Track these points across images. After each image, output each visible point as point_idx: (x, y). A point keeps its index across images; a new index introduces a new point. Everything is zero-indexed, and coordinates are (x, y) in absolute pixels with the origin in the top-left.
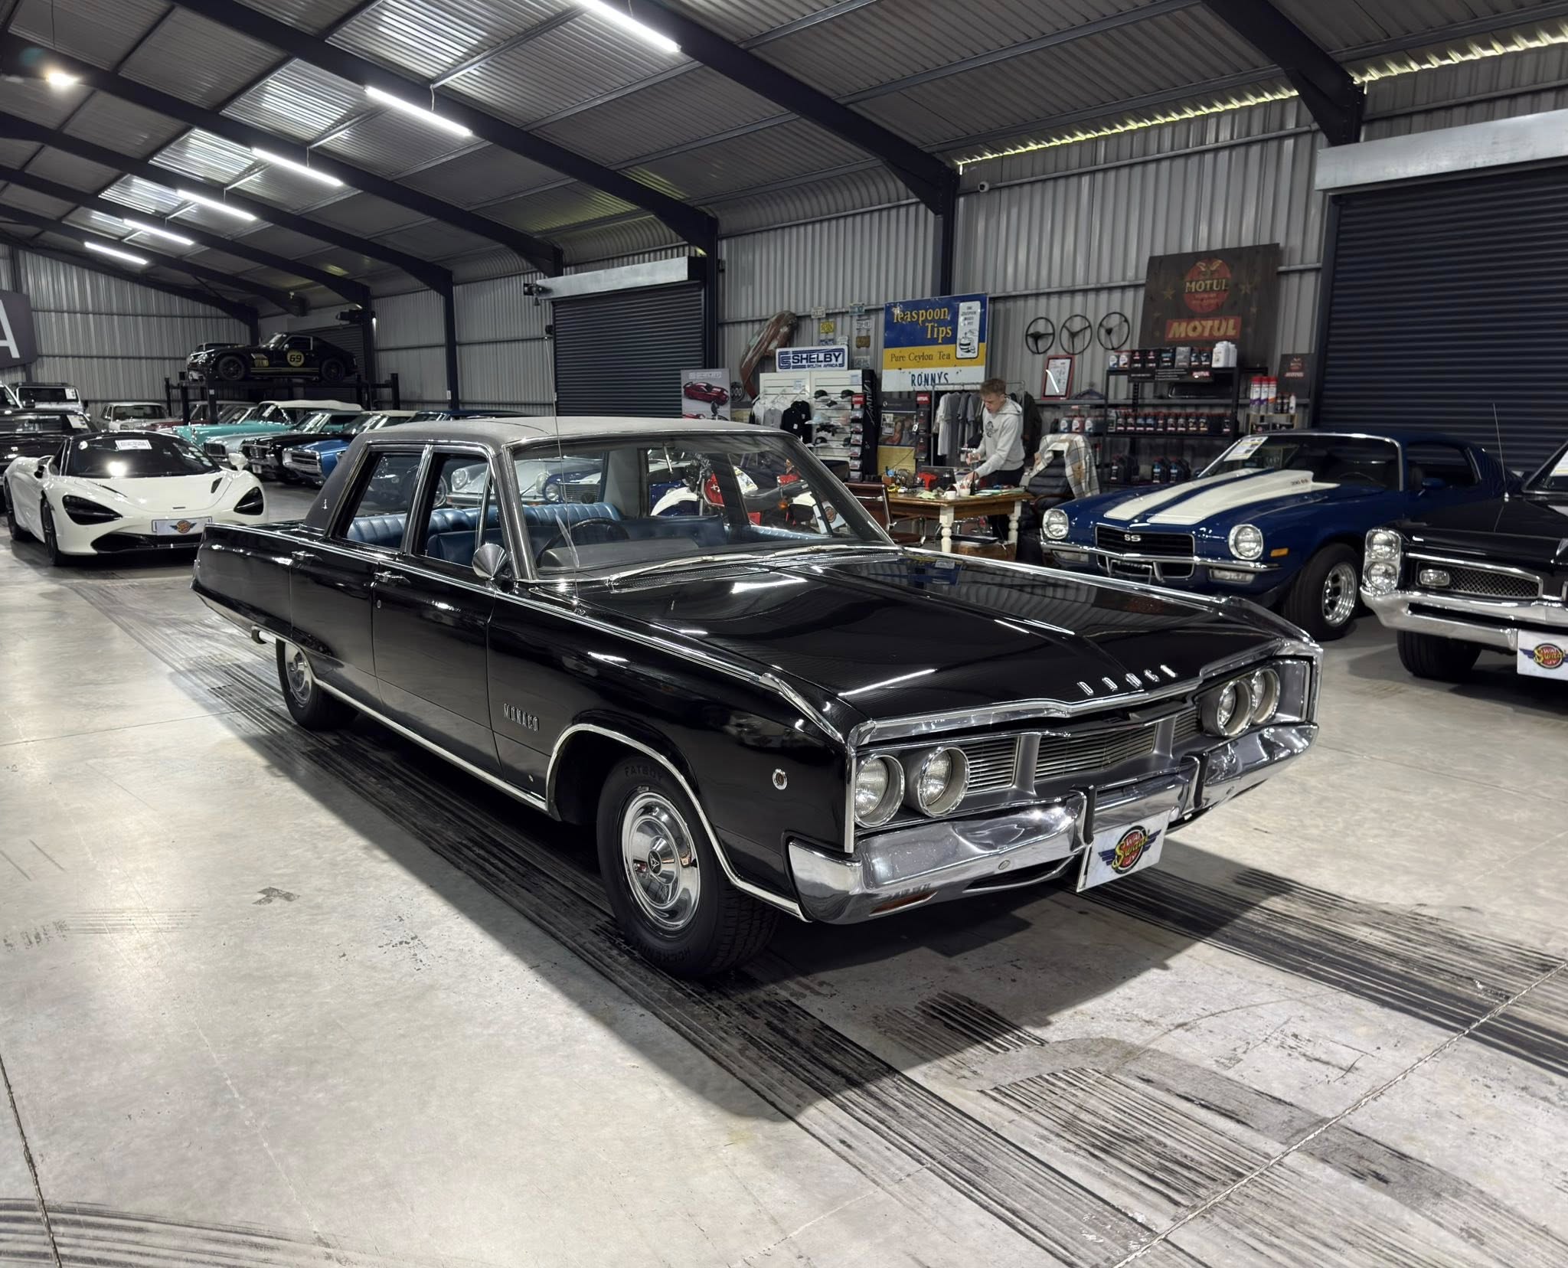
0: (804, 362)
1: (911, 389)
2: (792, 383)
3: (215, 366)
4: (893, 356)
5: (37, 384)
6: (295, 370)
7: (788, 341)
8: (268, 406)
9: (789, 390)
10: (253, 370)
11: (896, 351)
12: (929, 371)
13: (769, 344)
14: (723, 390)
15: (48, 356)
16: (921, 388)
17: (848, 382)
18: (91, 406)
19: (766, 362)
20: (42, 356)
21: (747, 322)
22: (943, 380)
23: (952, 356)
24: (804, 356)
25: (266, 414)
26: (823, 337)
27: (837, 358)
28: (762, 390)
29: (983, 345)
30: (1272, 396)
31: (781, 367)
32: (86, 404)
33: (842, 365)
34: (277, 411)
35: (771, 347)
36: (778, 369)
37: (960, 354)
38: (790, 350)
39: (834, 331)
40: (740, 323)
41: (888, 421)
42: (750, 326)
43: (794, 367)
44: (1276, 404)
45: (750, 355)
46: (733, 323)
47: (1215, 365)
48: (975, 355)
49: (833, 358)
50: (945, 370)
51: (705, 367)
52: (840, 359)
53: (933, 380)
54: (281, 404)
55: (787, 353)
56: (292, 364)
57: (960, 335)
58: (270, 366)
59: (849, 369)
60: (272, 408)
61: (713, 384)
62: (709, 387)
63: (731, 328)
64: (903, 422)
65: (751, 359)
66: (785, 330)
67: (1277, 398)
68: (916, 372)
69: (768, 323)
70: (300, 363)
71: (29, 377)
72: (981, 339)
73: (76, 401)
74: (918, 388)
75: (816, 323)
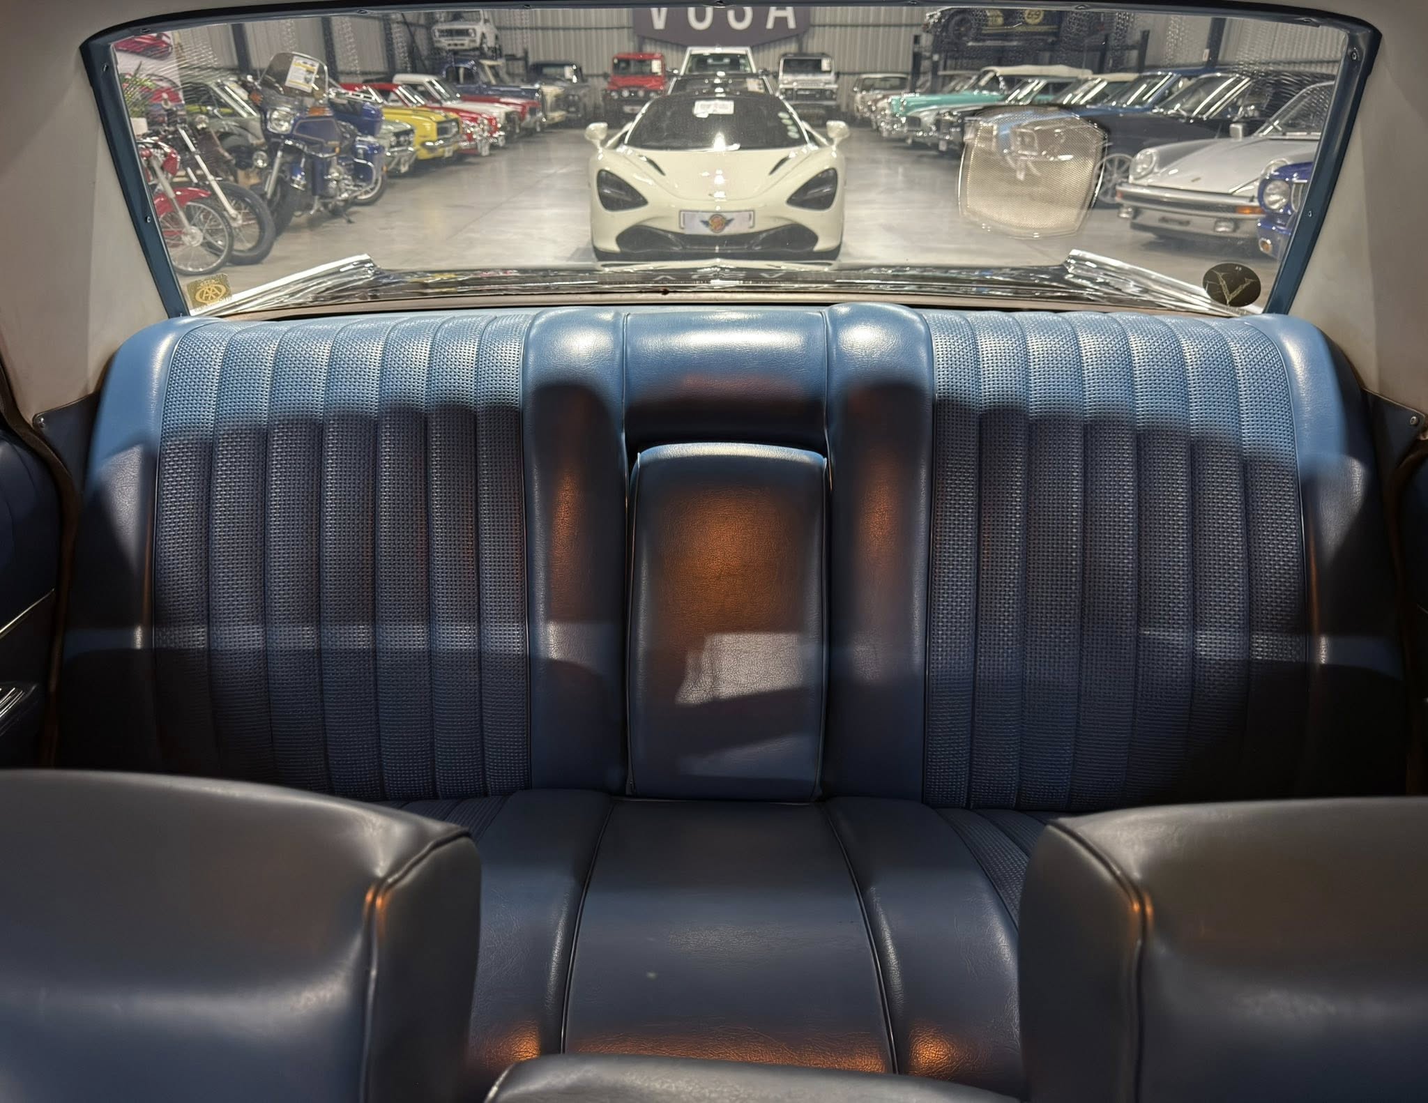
3: (945, 27)
5: (806, 54)
6: (1031, 29)
8: (986, 73)
10: (986, 30)
15: (819, 26)
18: (841, 76)
20: (814, 26)
25: (983, 83)
32: (838, 74)
34: (995, 79)
54: (1000, 71)
56: (1029, 21)
58: (1004, 24)
60: (991, 75)
70: (1037, 21)
71: (800, 47)
73: (829, 72)
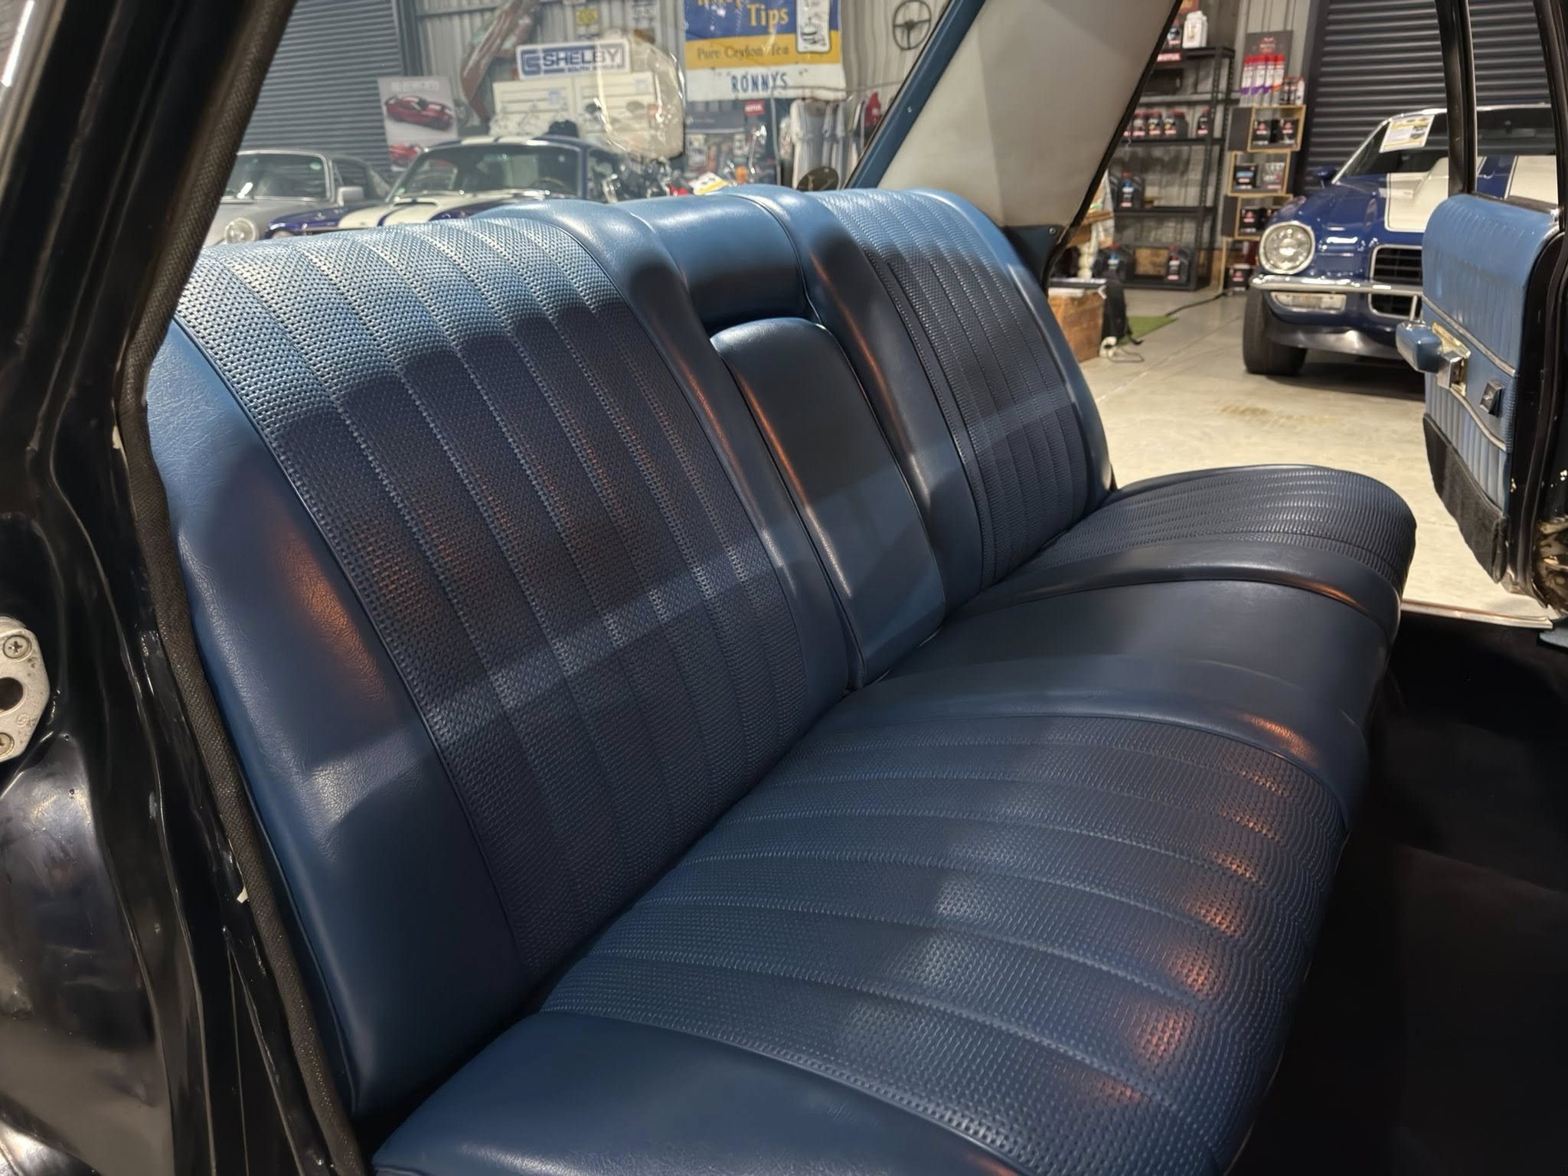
0: (562, 64)
1: (731, 96)
2: (545, 94)
4: (700, 52)
7: (530, 37)
9: (542, 105)
11: (704, 44)
12: (758, 71)
13: (503, 40)
14: (443, 107)
16: (751, 94)
17: (631, 90)
19: (502, 65)
21: (460, 13)
22: (779, 82)
23: (792, 50)
24: (562, 55)
26: (582, 30)
27: (613, 57)
28: (498, 107)
29: (837, 36)
30: (1278, 81)
31: (526, 73)
33: (621, 66)
35: (508, 45)
36: (522, 76)
37: (802, 46)
38: (539, 47)
39: (599, 21)
40: (450, 15)
41: (696, 145)
42: (466, 20)
43: (547, 72)
44: (1282, 92)
45: (475, 57)
46: (439, 16)
47: (1187, 44)
48: (826, 48)
49: (607, 56)
50: (782, 69)
51: (406, 74)
52: (618, 60)
53: (765, 83)
55: (534, 52)
57: (801, 20)
59: (633, 70)
61: (428, 98)
62: (423, 104)
63: (437, 22)
64: (719, 145)
65: (477, 64)
66: (525, 21)
67: (1283, 84)
68: (739, 72)
69: (497, 13)
72: (833, 25)
74: (742, 95)
75: (569, 12)
